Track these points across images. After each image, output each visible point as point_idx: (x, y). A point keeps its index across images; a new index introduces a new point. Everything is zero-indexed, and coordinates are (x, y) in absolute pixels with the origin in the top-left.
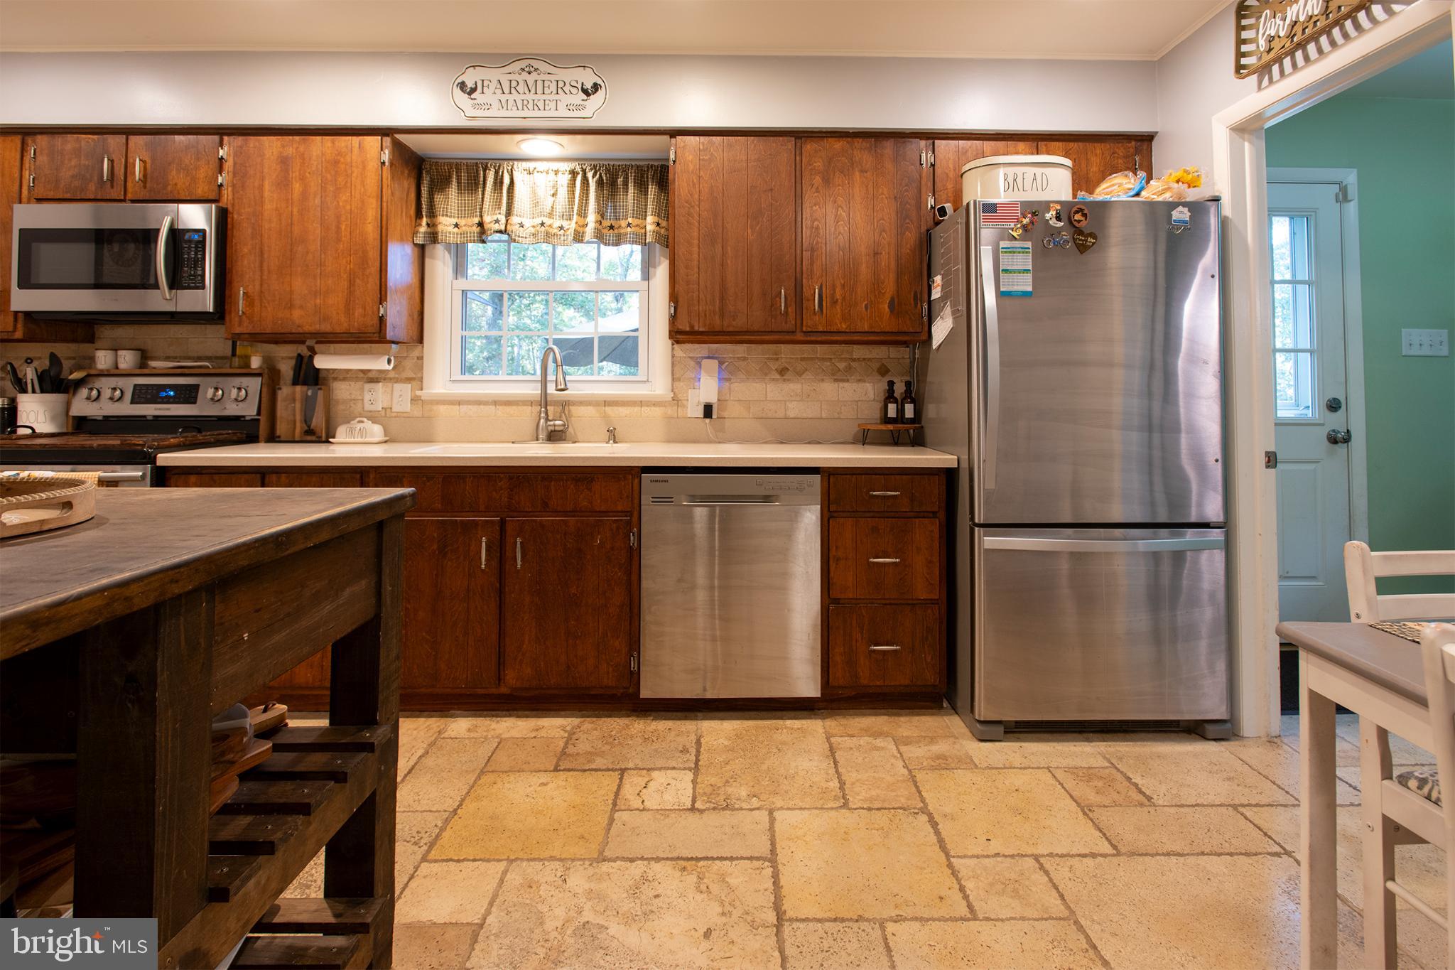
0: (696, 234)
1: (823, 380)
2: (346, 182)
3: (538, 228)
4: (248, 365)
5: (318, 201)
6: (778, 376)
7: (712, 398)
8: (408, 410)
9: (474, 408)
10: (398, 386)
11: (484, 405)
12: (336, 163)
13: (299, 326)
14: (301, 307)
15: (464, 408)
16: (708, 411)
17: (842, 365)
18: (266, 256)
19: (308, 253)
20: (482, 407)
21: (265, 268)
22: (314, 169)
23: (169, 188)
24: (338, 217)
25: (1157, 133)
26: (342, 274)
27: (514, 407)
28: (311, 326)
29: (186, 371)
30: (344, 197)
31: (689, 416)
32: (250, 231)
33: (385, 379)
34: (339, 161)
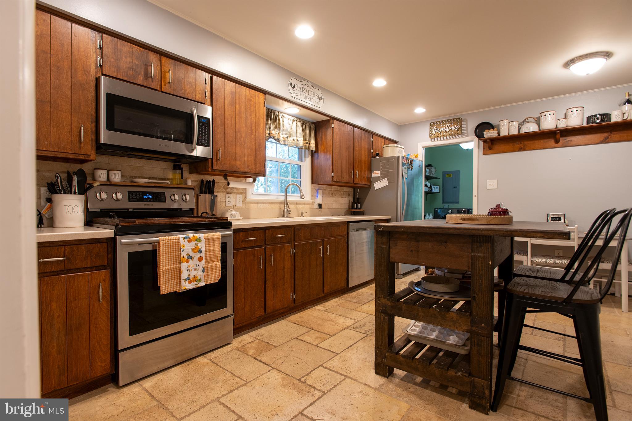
0: (337, 151)
1: (339, 197)
2: (254, 110)
3: (286, 139)
4: (186, 184)
5: (244, 115)
6: (331, 196)
7: (321, 203)
8: (241, 206)
9: (262, 205)
10: (238, 195)
11: (265, 204)
12: (250, 100)
13: (239, 169)
14: (240, 161)
15: (259, 205)
16: (320, 206)
17: (342, 193)
18: (226, 135)
19: (241, 137)
20: (264, 204)
21: (226, 140)
22: (243, 100)
23: (183, 91)
24: (251, 124)
25: (399, 142)
26: (253, 148)
27: (273, 205)
28: (243, 169)
29: (157, 185)
30: (253, 116)
31: (315, 208)
32: (220, 122)
33: (233, 193)
34: (251, 100)
